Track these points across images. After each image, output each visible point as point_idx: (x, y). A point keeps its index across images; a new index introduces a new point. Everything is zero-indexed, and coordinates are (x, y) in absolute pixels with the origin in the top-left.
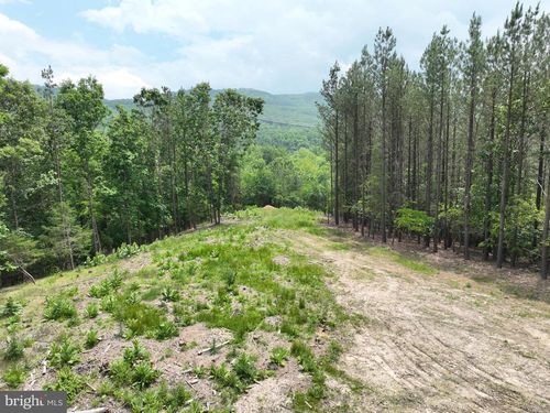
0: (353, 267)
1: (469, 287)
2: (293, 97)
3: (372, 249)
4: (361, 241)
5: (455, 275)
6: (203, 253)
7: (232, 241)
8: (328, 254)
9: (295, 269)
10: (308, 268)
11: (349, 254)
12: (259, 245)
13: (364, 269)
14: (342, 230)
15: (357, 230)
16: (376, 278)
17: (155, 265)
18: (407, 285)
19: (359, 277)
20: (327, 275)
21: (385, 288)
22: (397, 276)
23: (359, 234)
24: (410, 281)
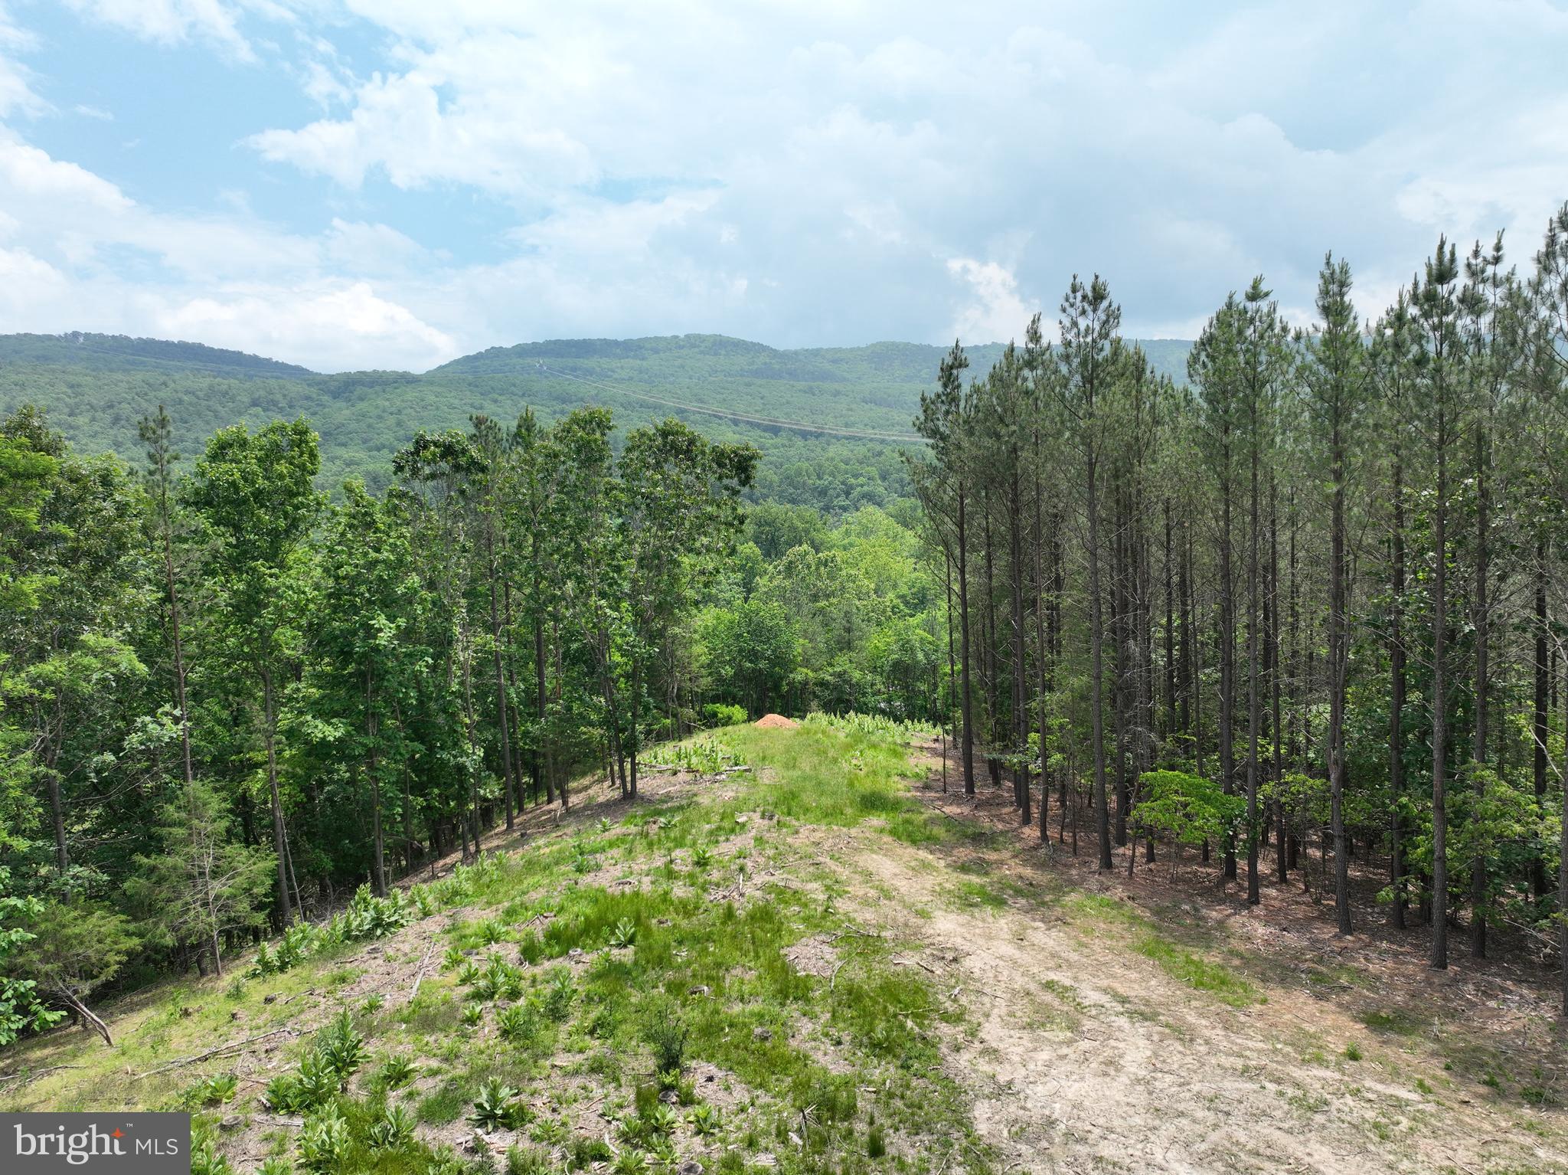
0: (1020, 982)
1: (1354, 1056)
2: (837, 357)
3: (1072, 898)
4: (1040, 866)
5: (1312, 1007)
6: (592, 931)
7: (671, 875)
8: (947, 926)
9: (853, 996)
10: (889, 990)
11: (1004, 923)
12: (749, 893)
13: (1049, 986)
14: (985, 822)
15: (1026, 820)
16: (1088, 1024)
17: (453, 978)
18: (1175, 1054)
19: (1038, 1021)
20: (946, 1018)
21: (1112, 1064)
22: (1144, 1014)
23: (1032, 833)
24: (1183, 1034)
